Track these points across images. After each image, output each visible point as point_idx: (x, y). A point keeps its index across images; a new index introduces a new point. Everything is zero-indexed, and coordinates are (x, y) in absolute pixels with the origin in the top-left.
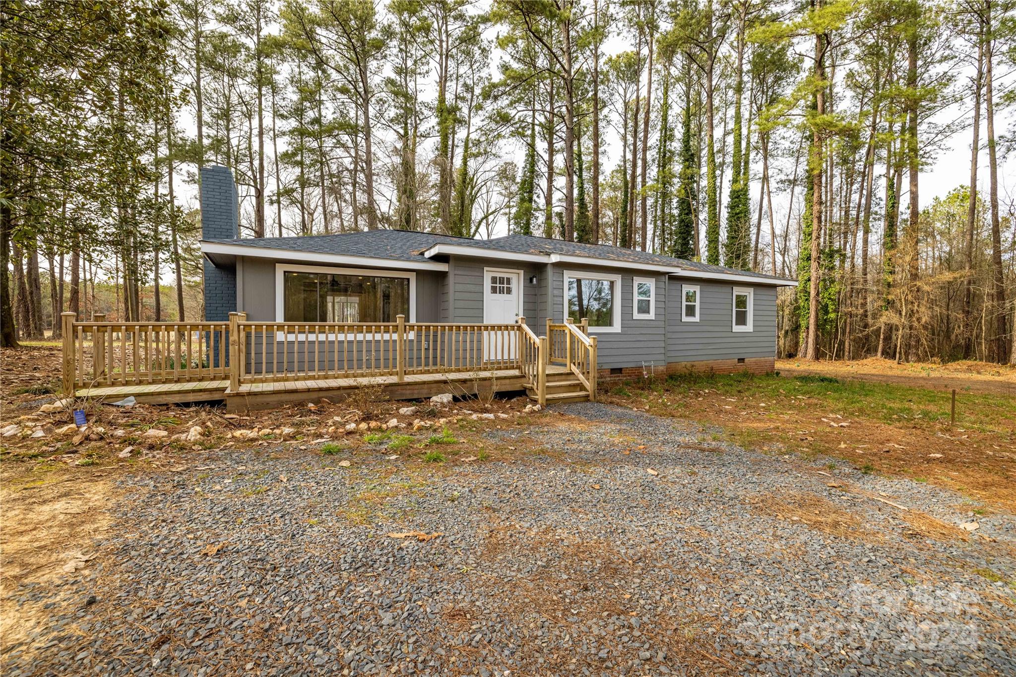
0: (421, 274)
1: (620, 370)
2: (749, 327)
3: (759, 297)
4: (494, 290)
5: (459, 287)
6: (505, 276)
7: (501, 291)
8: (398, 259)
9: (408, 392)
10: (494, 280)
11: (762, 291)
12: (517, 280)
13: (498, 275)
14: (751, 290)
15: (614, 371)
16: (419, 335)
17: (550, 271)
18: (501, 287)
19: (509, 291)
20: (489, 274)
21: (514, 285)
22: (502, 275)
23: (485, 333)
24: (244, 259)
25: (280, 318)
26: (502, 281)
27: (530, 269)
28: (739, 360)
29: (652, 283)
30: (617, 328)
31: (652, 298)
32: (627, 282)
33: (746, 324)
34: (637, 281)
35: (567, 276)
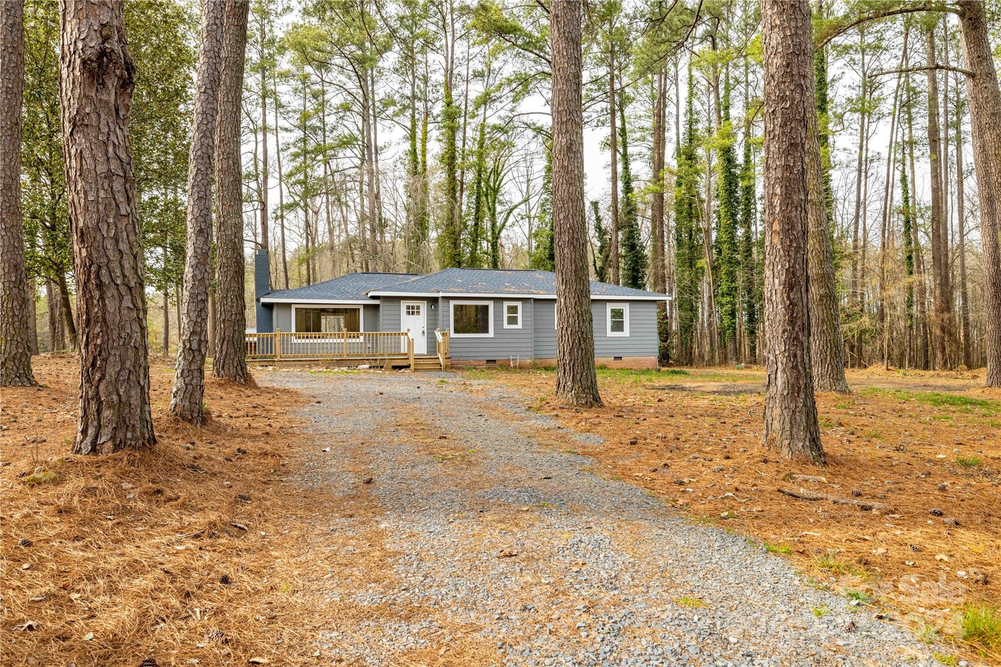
0: (366, 306)
1: (496, 360)
2: (626, 332)
3: (636, 310)
4: (408, 313)
5: (385, 313)
6: (415, 305)
7: (413, 313)
8: (352, 299)
10: (408, 307)
11: (636, 305)
12: (424, 306)
13: (411, 305)
14: (628, 304)
15: (488, 361)
16: (365, 339)
17: (440, 301)
18: (411, 311)
19: (418, 313)
20: (404, 305)
21: (421, 310)
22: (413, 305)
23: (402, 337)
24: (278, 304)
26: (413, 308)
27: (433, 301)
28: (616, 358)
29: (519, 304)
30: (491, 334)
31: (520, 315)
32: (499, 305)
33: (622, 330)
34: (506, 304)
35: (452, 303)
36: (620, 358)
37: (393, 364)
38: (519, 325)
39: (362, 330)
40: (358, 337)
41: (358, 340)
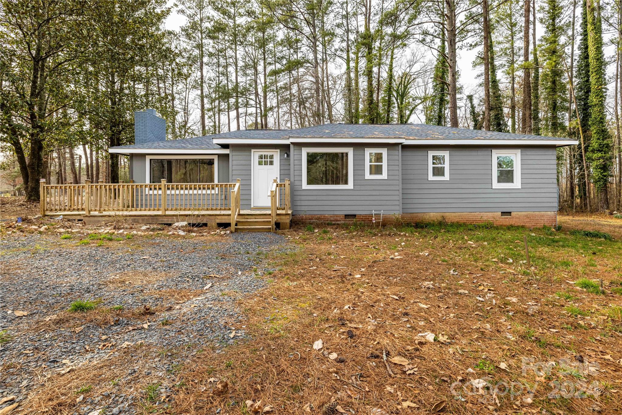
1: (354, 216)
2: (517, 184)
3: (525, 157)
4: (260, 163)
5: (235, 163)
6: (268, 154)
7: (266, 163)
9: (165, 220)
10: (260, 157)
11: (529, 152)
12: (277, 155)
13: (263, 154)
15: (347, 216)
17: (292, 147)
18: (266, 161)
19: (271, 163)
21: (274, 160)
22: (266, 154)
24: (133, 155)
25: (148, 182)
26: (266, 157)
27: (285, 148)
28: (503, 213)
29: (384, 152)
30: (350, 185)
31: (385, 164)
32: (359, 152)
33: (512, 181)
34: (368, 151)
35: (305, 151)
36: (510, 213)
37: (218, 221)
38: (384, 175)
39: (216, 182)
40: (213, 188)
41: (213, 192)
